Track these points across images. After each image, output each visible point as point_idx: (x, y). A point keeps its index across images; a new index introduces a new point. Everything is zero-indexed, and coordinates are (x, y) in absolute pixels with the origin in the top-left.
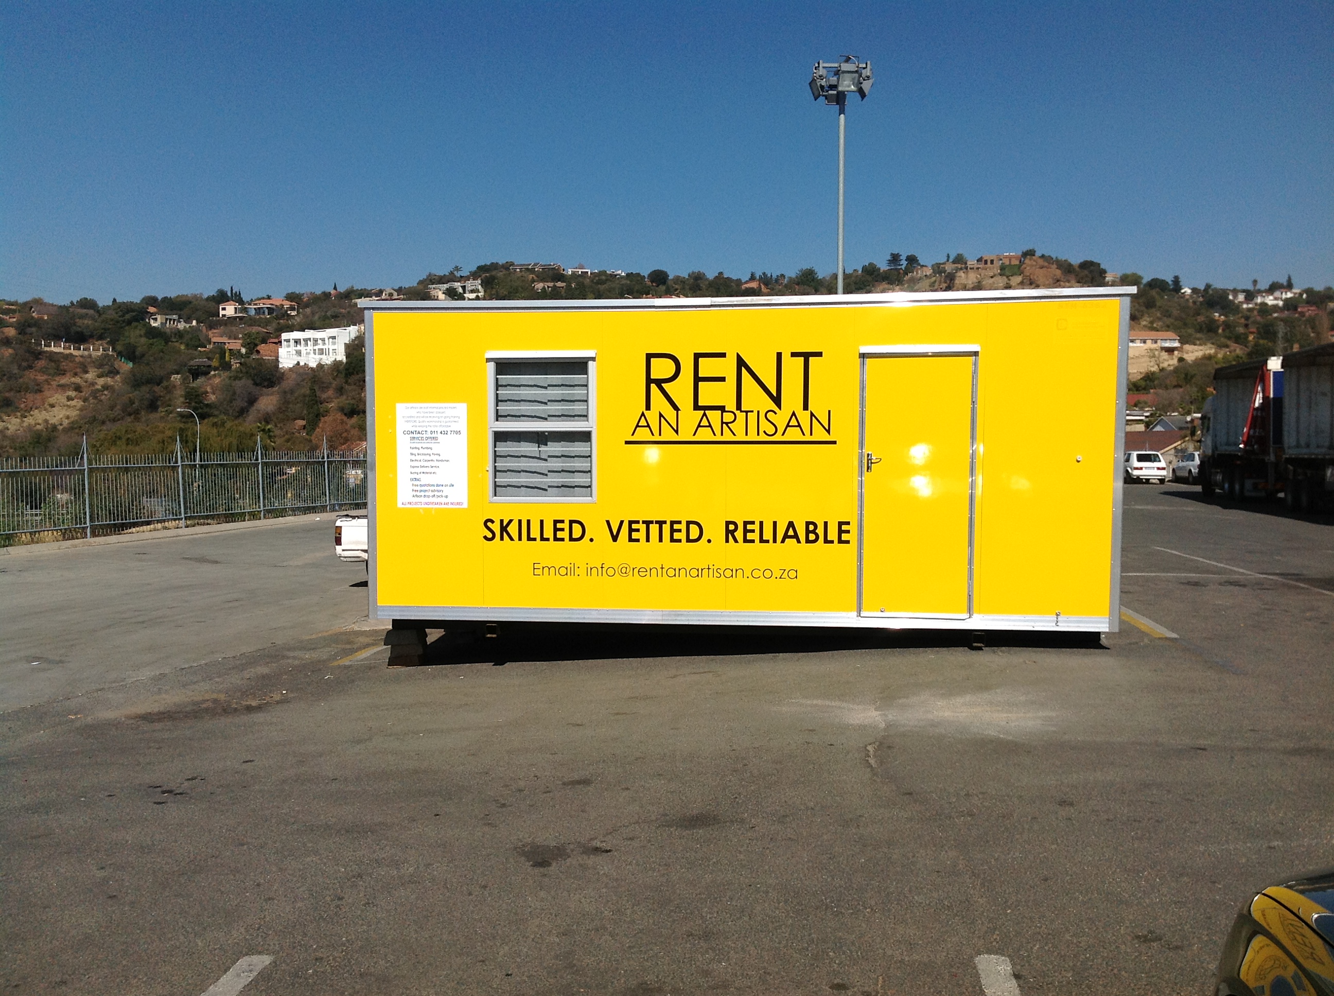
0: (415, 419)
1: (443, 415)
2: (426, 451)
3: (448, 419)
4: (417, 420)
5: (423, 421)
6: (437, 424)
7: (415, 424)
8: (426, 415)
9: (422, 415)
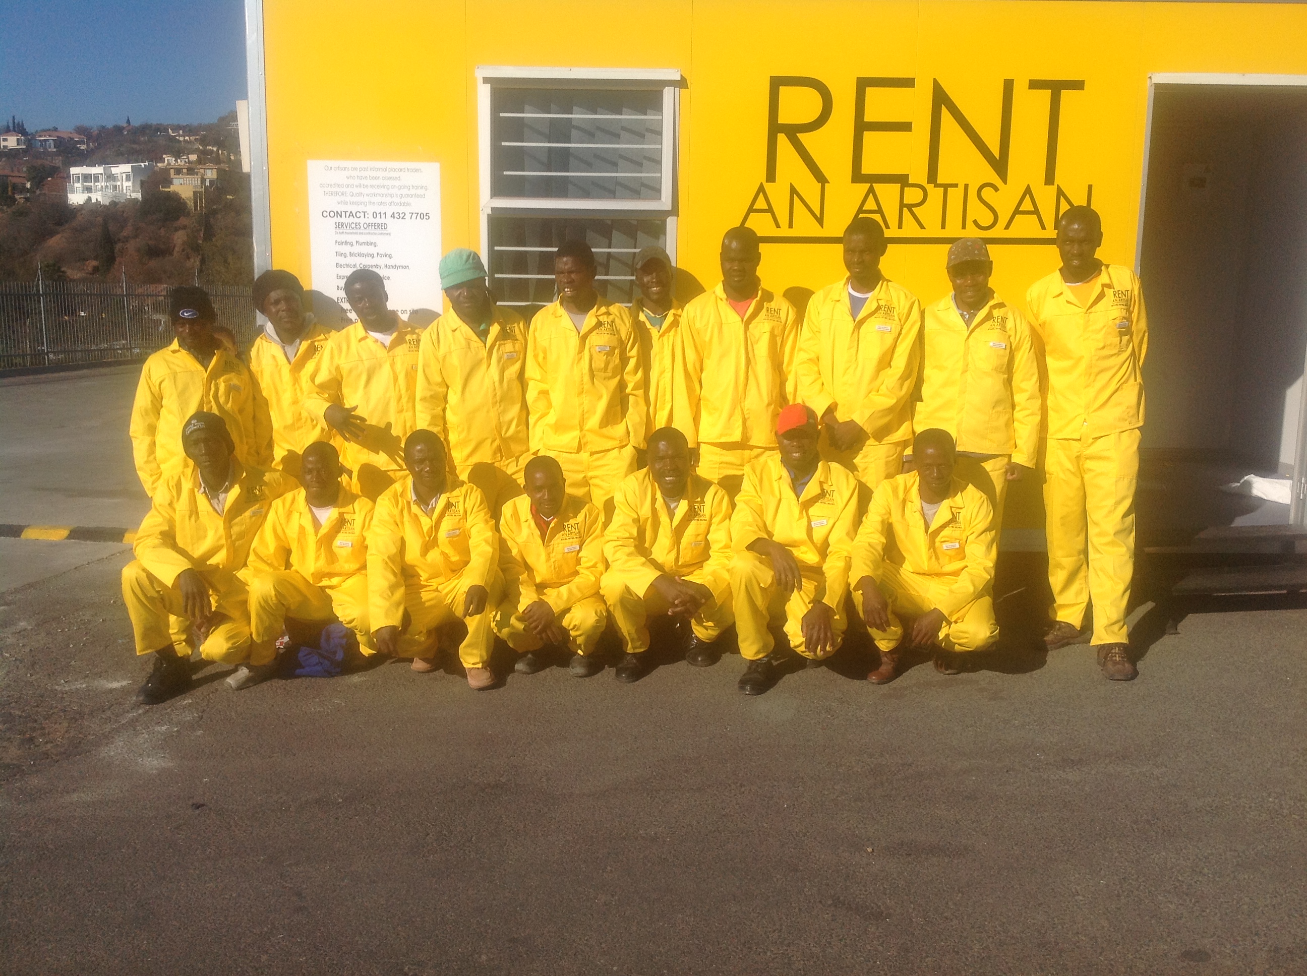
0: (344, 190)
1: (397, 183)
2: (365, 249)
3: (405, 192)
4: (349, 190)
5: (360, 194)
6: (384, 199)
7: (343, 198)
8: (363, 182)
9: (357, 182)
